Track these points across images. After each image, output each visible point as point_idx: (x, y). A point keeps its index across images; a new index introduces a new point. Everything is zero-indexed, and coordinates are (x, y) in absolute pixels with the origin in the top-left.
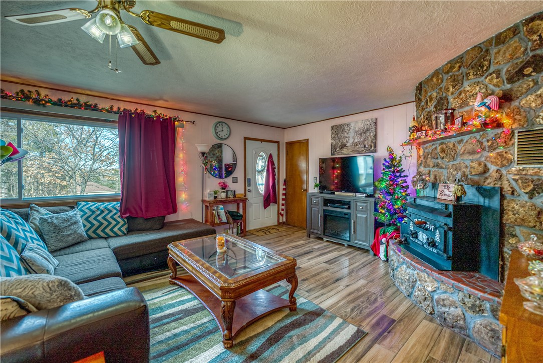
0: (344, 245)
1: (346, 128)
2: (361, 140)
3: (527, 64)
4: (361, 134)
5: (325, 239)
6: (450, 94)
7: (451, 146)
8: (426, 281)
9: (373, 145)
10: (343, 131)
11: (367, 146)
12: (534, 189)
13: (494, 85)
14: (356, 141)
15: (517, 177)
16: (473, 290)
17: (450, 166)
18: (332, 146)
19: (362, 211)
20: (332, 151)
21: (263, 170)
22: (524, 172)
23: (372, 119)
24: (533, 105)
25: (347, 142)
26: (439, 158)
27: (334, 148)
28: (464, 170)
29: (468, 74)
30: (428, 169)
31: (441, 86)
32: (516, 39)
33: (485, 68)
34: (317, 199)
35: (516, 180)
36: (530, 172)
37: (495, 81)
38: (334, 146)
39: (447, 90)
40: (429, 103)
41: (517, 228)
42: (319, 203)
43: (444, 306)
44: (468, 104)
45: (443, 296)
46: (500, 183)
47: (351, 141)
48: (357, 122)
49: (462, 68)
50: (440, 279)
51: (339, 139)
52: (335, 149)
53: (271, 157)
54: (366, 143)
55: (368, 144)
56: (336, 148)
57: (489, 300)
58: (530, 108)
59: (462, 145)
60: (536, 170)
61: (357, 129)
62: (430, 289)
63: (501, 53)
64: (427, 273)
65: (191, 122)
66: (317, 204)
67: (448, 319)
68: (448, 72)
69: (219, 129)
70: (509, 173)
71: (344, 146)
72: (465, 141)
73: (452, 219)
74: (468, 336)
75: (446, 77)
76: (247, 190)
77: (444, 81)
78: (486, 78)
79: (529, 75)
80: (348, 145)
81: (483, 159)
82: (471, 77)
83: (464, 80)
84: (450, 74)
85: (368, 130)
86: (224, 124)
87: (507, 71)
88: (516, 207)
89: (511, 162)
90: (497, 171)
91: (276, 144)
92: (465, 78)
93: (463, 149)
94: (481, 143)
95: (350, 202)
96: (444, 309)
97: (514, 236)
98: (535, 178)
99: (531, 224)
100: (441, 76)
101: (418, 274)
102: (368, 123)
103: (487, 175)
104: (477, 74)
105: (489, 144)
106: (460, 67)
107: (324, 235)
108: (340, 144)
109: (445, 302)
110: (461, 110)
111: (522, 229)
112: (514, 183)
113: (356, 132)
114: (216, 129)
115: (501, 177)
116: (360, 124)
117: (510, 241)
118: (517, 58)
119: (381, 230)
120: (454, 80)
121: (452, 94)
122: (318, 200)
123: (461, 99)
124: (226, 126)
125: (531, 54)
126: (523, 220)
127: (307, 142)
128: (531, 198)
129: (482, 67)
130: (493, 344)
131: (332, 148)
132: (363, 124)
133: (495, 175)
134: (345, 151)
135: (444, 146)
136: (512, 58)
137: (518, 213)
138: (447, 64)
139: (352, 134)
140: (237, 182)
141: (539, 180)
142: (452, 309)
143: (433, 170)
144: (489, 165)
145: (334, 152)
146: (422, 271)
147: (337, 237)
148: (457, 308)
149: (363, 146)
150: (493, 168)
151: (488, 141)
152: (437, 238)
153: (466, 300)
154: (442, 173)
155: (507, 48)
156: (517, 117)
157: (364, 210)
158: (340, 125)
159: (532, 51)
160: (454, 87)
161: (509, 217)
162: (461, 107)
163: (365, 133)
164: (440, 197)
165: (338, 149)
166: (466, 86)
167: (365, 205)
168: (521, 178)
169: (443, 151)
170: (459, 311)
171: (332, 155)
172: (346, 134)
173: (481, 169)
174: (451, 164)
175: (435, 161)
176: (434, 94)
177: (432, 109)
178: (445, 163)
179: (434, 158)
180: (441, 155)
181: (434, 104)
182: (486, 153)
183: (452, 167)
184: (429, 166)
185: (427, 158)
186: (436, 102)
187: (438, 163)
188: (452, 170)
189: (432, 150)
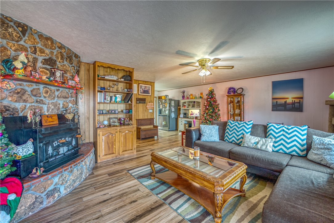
7: (53, 91)
26: (42, 97)
31: (53, 51)
33: (72, 62)
39: (57, 57)
68: (59, 48)
81: (68, 101)
82: (68, 61)
84: (60, 50)
89: (75, 103)
90: (71, 107)
121: (60, 62)
143: (29, 105)
144: (69, 104)
151: (70, 93)
154: (43, 107)
174: (51, 101)
175: (35, 98)
176: (47, 51)
177: (40, 59)
178: (47, 101)
179: (35, 96)
180: (45, 95)
181: (45, 58)
182: (70, 99)
183: (51, 104)
184: (25, 101)
185: (23, 95)
186: (47, 58)
187: (42, 100)
188: (51, 106)
189: (34, 89)
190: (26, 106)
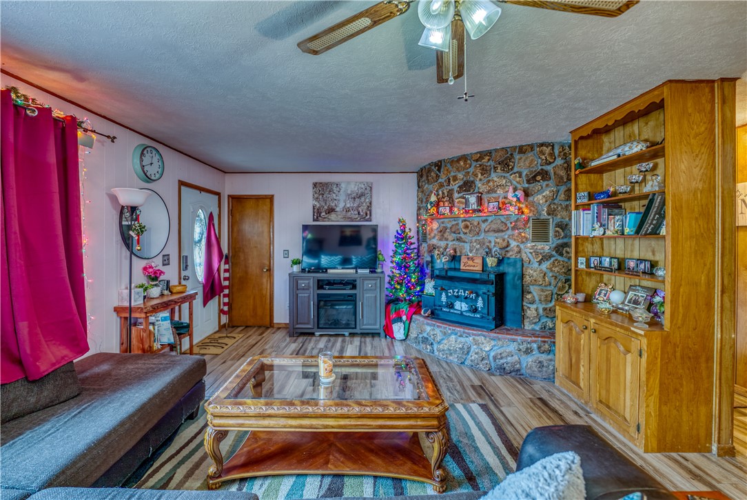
0: (343, 335)
1: (334, 188)
2: (355, 205)
3: (538, 174)
4: (354, 198)
5: (317, 334)
6: (478, 180)
7: (476, 224)
8: (483, 344)
9: (368, 212)
10: (330, 191)
11: (361, 214)
12: (542, 259)
13: (517, 182)
14: (348, 205)
15: (532, 251)
16: (524, 338)
17: (473, 241)
18: (314, 209)
19: (371, 290)
20: (314, 215)
21: (200, 241)
22: (535, 247)
23: (367, 183)
24: (541, 202)
25: (336, 205)
26: (462, 233)
27: (317, 213)
28: (488, 244)
29: (495, 168)
30: (446, 242)
31: (469, 170)
32: (532, 153)
33: (510, 167)
34: (307, 282)
35: (531, 253)
36: (539, 247)
37: (518, 179)
38: (318, 209)
39: (476, 175)
40: (452, 182)
41: (531, 286)
42: (309, 287)
43: (502, 358)
44: (495, 192)
45: (499, 351)
46: (519, 255)
47: (341, 205)
48: (349, 183)
49: (491, 161)
50: (497, 337)
51: (325, 201)
52: (319, 213)
53: (211, 217)
54: (360, 209)
55: (362, 211)
56: (321, 212)
57: (535, 342)
58: (539, 203)
59: (486, 224)
60: (542, 246)
61: (349, 192)
62: (487, 349)
63: (523, 160)
64: (484, 336)
65: (108, 137)
66: (306, 289)
67: (507, 368)
68: (477, 160)
69: (147, 160)
70: (526, 247)
71: (331, 210)
72: (489, 221)
73: (494, 285)
74: (522, 375)
75: (474, 164)
76: (182, 278)
77: (472, 167)
78: (511, 175)
79: (539, 181)
80: (337, 209)
81: (506, 237)
82: (499, 170)
83: (492, 172)
84: (479, 163)
85: (362, 195)
86: (154, 152)
87: (527, 175)
88: (531, 272)
89: (527, 239)
90: (518, 246)
91: (217, 197)
92: (493, 170)
93: (488, 227)
94: (506, 225)
95: (355, 281)
96: (502, 361)
97: (530, 293)
98: (542, 251)
99: (540, 283)
100: (469, 162)
101: (474, 339)
102: (363, 186)
103: (508, 249)
104: (504, 170)
105: (512, 225)
106: (489, 160)
107: (318, 328)
108: (326, 207)
109: (503, 355)
110: (490, 195)
111: (534, 287)
112: (530, 255)
113: (349, 195)
114: (142, 160)
115: (519, 252)
116: (353, 186)
117: (528, 297)
118: (532, 167)
119: (393, 307)
120: (483, 169)
121: (480, 180)
122: (309, 283)
123: (489, 186)
124: (158, 157)
125: (540, 168)
126: (535, 281)
127: (271, 198)
128: (540, 265)
129: (508, 166)
130: (540, 372)
131: (314, 212)
132: (357, 187)
133: (516, 249)
134: (333, 216)
135: (468, 223)
136: (529, 166)
137: (532, 276)
138: (476, 153)
139: (342, 197)
140: (169, 264)
141: (544, 252)
142: (509, 358)
143: (450, 243)
144: (511, 241)
145: (317, 217)
146: (479, 335)
147: (337, 327)
148: (512, 356)
149: (356, 212)
150: (513, 244)
151: (511, 223)
152: (480, 304)
153: (521, 347)
154: (463, 246)
155: (527, 158)
156: (532, 208)
157: (373, 288)
158: (327, 184)
159: (541, 165)
160: (482, 174)
161: (527, 279)
162: (488, 192)
163: (359, 197)
164: (464, 268)
165: (323, 214)
166: (494, 176)
167: (374, 282)
168: (534, 252)
169: (467, 227)
170: (516, 358)
171: (314, 220)
172: (334, 195)
173: (505, 244)
174: (474, 238)
175: (454, 235)
176: (460, 176)
177: (456, 188)
178: (468, 238)
179: (454, 233)
180: (464, 230)
181: (459, 184)
182: (510, 232)
183: (475, 241)
184: (447, 239)
185: (444, 233)
186: (461, 183)
187: (461, 237)
188: (475, 244)
189: (453, 225)
190: (447, 245)
